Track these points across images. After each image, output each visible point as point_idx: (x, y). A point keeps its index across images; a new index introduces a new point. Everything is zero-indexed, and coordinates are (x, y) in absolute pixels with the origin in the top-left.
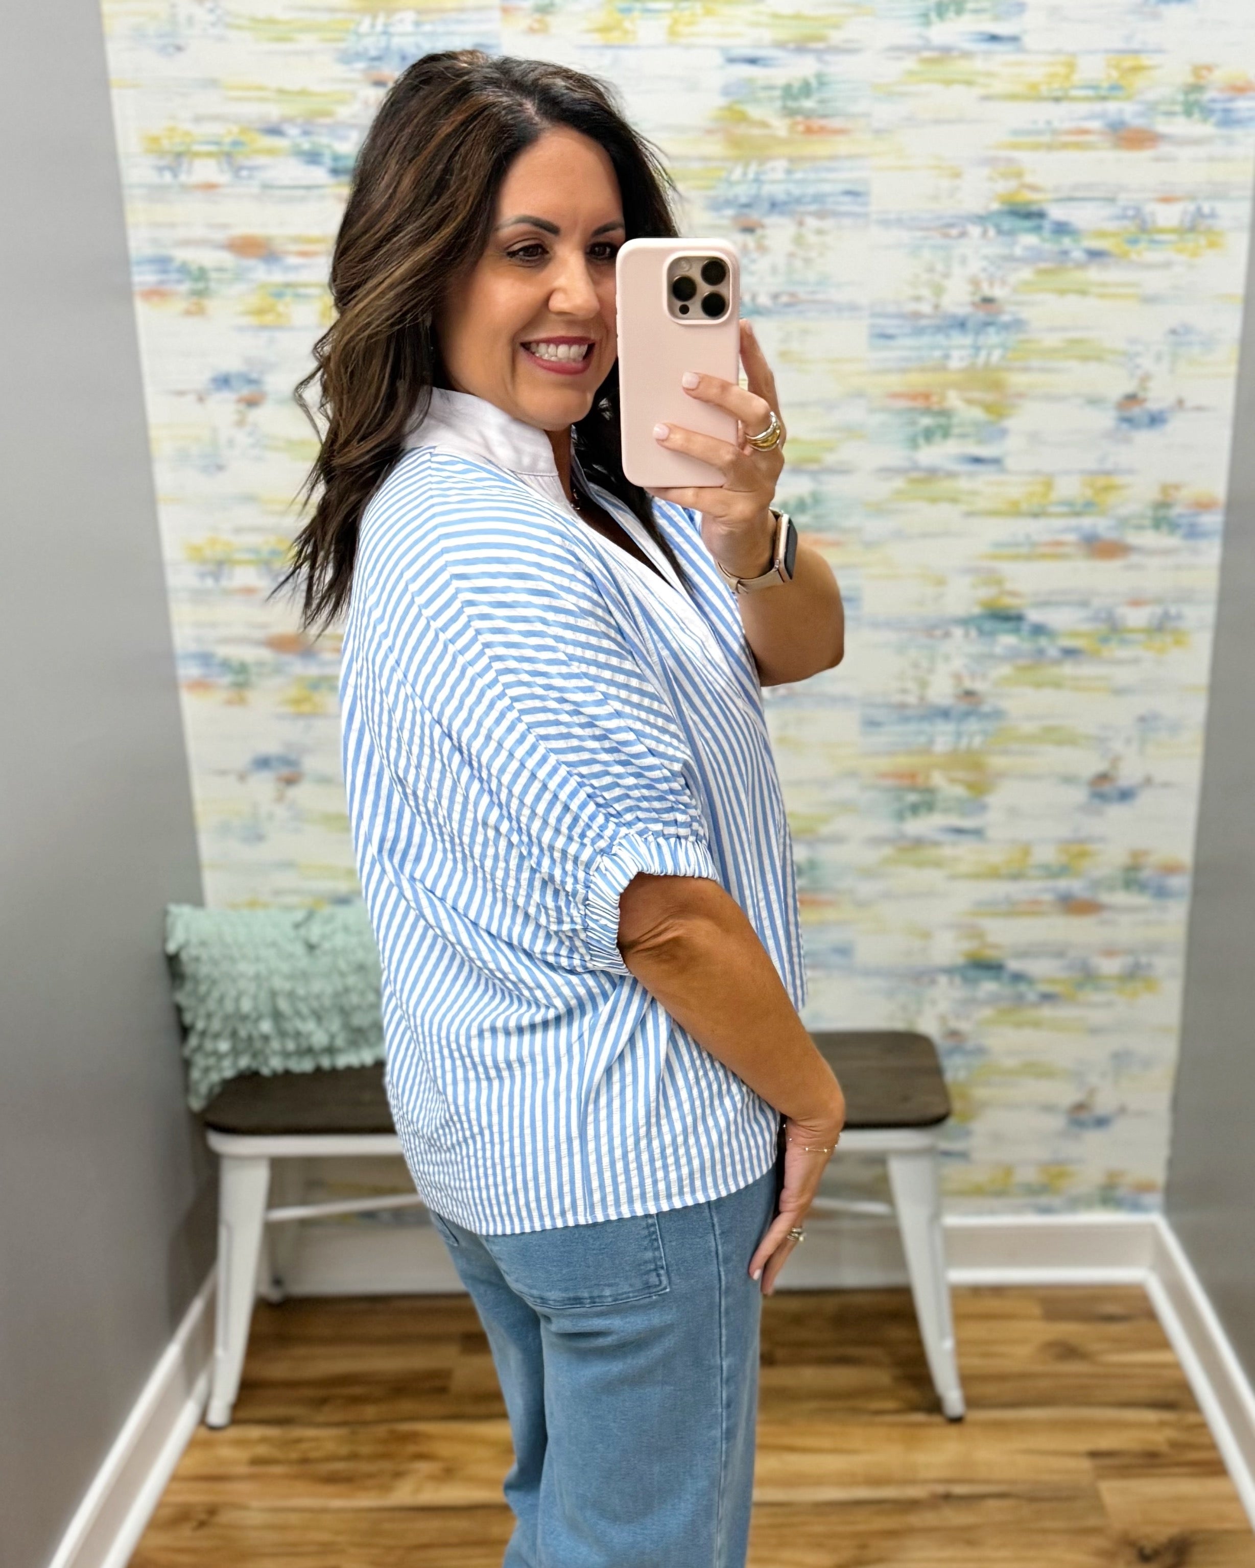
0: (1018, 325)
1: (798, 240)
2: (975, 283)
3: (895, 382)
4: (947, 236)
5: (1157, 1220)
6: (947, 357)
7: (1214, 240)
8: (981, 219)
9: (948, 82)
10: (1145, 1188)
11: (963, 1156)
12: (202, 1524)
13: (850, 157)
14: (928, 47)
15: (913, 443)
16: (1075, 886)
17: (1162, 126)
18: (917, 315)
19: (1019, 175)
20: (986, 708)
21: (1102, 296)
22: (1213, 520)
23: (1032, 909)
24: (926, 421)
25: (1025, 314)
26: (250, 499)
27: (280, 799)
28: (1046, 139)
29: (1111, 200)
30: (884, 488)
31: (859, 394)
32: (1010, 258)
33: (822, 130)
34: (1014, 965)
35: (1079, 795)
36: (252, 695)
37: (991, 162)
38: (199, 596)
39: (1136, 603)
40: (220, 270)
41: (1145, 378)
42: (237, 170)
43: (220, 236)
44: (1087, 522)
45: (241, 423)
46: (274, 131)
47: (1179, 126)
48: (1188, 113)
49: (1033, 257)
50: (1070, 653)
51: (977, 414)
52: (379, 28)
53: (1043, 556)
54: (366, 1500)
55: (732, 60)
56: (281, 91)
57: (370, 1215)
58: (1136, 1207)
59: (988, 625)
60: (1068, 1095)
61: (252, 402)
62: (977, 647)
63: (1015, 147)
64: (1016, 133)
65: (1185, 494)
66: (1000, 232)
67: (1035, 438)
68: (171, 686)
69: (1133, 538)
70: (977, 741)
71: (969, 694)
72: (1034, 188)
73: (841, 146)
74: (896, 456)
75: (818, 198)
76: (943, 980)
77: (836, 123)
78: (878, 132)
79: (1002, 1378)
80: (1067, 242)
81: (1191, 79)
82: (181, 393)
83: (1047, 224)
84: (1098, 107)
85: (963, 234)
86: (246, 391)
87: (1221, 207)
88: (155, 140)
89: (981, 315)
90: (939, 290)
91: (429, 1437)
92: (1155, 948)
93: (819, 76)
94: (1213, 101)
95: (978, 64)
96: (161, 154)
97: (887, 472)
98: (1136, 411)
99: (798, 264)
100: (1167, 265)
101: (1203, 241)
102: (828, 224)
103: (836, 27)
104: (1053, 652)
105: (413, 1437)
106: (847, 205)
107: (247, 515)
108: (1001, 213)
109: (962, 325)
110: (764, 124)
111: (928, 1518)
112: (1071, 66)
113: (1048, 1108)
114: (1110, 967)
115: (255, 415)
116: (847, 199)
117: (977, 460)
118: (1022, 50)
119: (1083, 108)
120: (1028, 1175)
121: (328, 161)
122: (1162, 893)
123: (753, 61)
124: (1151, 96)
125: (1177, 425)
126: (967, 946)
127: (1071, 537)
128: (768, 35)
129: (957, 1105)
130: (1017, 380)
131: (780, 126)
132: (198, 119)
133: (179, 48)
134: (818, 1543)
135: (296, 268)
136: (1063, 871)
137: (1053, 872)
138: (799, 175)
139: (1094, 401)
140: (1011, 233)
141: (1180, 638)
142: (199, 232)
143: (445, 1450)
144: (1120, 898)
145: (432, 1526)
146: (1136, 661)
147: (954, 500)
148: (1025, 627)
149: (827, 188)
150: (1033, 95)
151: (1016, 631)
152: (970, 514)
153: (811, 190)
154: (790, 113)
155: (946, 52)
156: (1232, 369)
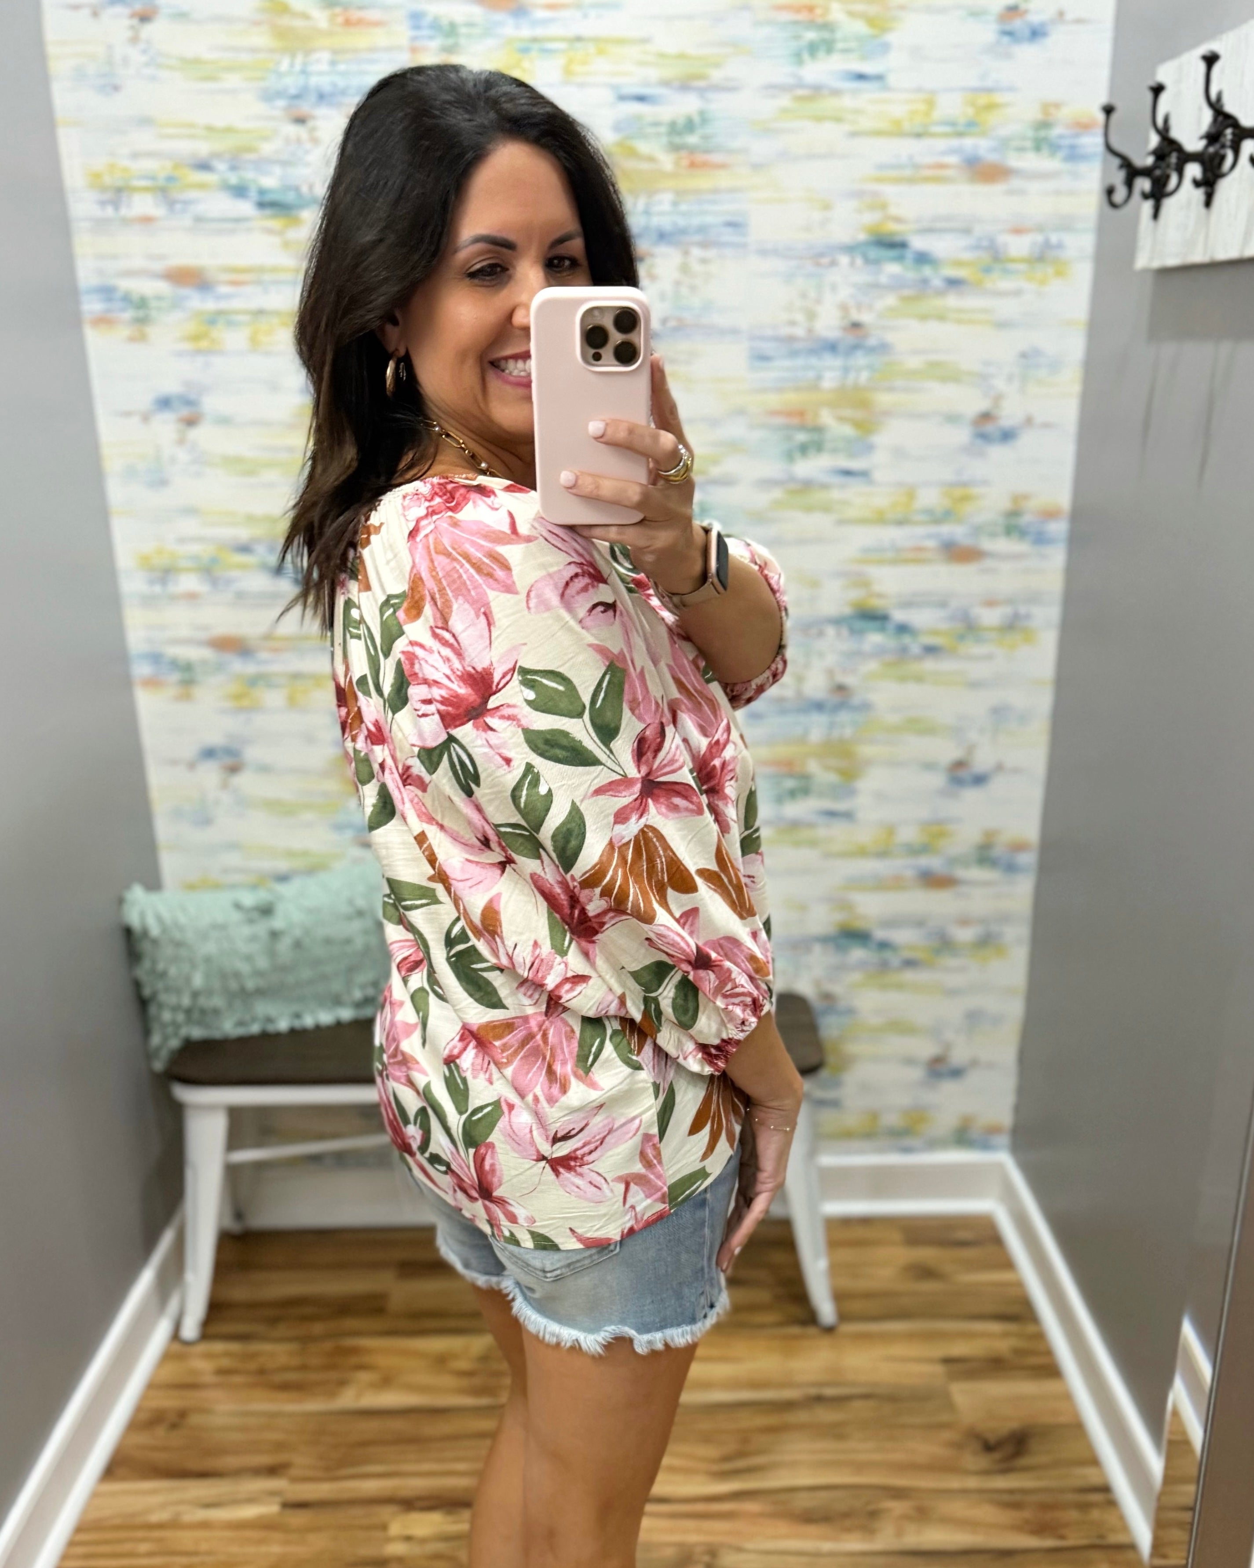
0: (883, 348)
1: (685, 269)
2: (844, 308)
3: (774, 400)
4: (818, 265)
5: (1005, 1159)
6: (819, 378)
7: (1061, 269)
8: (850, 249)
9: (819, 119)
10: (993, 1130)
11: (835, 1104)
12: (174, 1426)
13: (733, 190)
14: (801, 85)
15: (789, 456)
16: (934, 863)
17: (1014, 161)
18: (791, 339)
19: (884, 206)
20: (856, 700)
21: (960, 322)
22: (1059, 528)
23: (895, 884)
24: (801, 437)
25: (890, 337)
26: (190, 511)
27: (225, 786)
28: (908, 173)
29: (967, 231)
30: (762, 499)
31: (741, 412)
32: (876, 286)
33: (705, 165)
34: (880, 934)
35: (938, 780)
36: (198, 692)
37: (858, 194)
38: (148, 601)
39: (990, 603)
40: (159, 298)
41: (998, 399)
42: (171, 204)
43: (159, 266)
44: (947, 530)
45: (181, 441)
46: (204, 166)
47: (1029, 161)
48: (1038, 148)
49: (896, 285)
50: (931, 650)
51: (848, 430)
52: (298, 67)
53: (906, 561)
54: (314, 1405)
55: (623, 98)
56: (210, 129)
57: (315, 1159)
58: (985, 1146)
59: (859, 624)
60: (926, 1049)
61: (191, 422)
62: (847, 644)
63: (879, 180)
64: (881, 167)
65: (1034, 504)
66: (867, 261)
67: (899, 453)
68: (126, 684)
69: (987, 544)
70: (848, 732)
71: (841, 688)
72: (898, 220)
73: (723, 180)
74: (773, 468)
75: (702, 229)
76: (817, 948)
77: (716, 158)
78: (757, 167)
79: (868, 1295)
80: (927, 271)
81: (1039, 116)
82: (128, 414)
83: (909, 255)
84: (955, 142)
85: (833, 263)
86: (185, 412)
87: (1068, 239)
88: (97, 176)
89: (850, 339)
90: (811, 315)
91: (368, 1351)
92: (1005, 918)
93: (702, 113)
94: (1061, 137)
95: (847, 102)
96: (103, 189)
97: (767, 483)
98: (989, 428)
99: (684, 291)
100: (1017, 293)
101: (1050, 270)
102: (711, 253)
103: (717, 65)
104: (915, 649)
105: (355, 1351)
106: (728, 236)
107: (190, 527)
108: (867, 244)
109: (832, 347)
110: (651, 159)
111: (802, 1416)
112: (931, 104)
113: (909, 1061)
114: (965, 935)
115: (194, 434)
116: (730, 230)
117: (848, 473)
118: (887, 88)
119: (941, 144)
120: (891, 1119)
121: (253, 194)
122: (1011, 868)
123: (641, 99)
124: (1003, 132)
125: (1026, 441)
126: (838, 917)
127: (931, 544)
128: (654, 74)
129: (831, 1059)
130: (884, 399)
131: (667, 161)
132: (136, 156)
133: (116, 88)
134: (707, 1438)
135: (228, 297)
136: (924, 849)
137: (914, 850)
138: (683, 207)
139: (952, 419)
140: (877, 262)
141: (1029, 636)
142: (138, 263)
143: (382, 1361)
144: (976, 873)
145: (371, 1427)
146: (989, 657)
147: (826, 509)
148: (890, 626)
149: (709, 219)
150: (897, 131)
151: (882, 629)
152: (842, 522)
153: (696, 221)
154: (675, 148)
155: (817, 91)
156: (1076, 388)
